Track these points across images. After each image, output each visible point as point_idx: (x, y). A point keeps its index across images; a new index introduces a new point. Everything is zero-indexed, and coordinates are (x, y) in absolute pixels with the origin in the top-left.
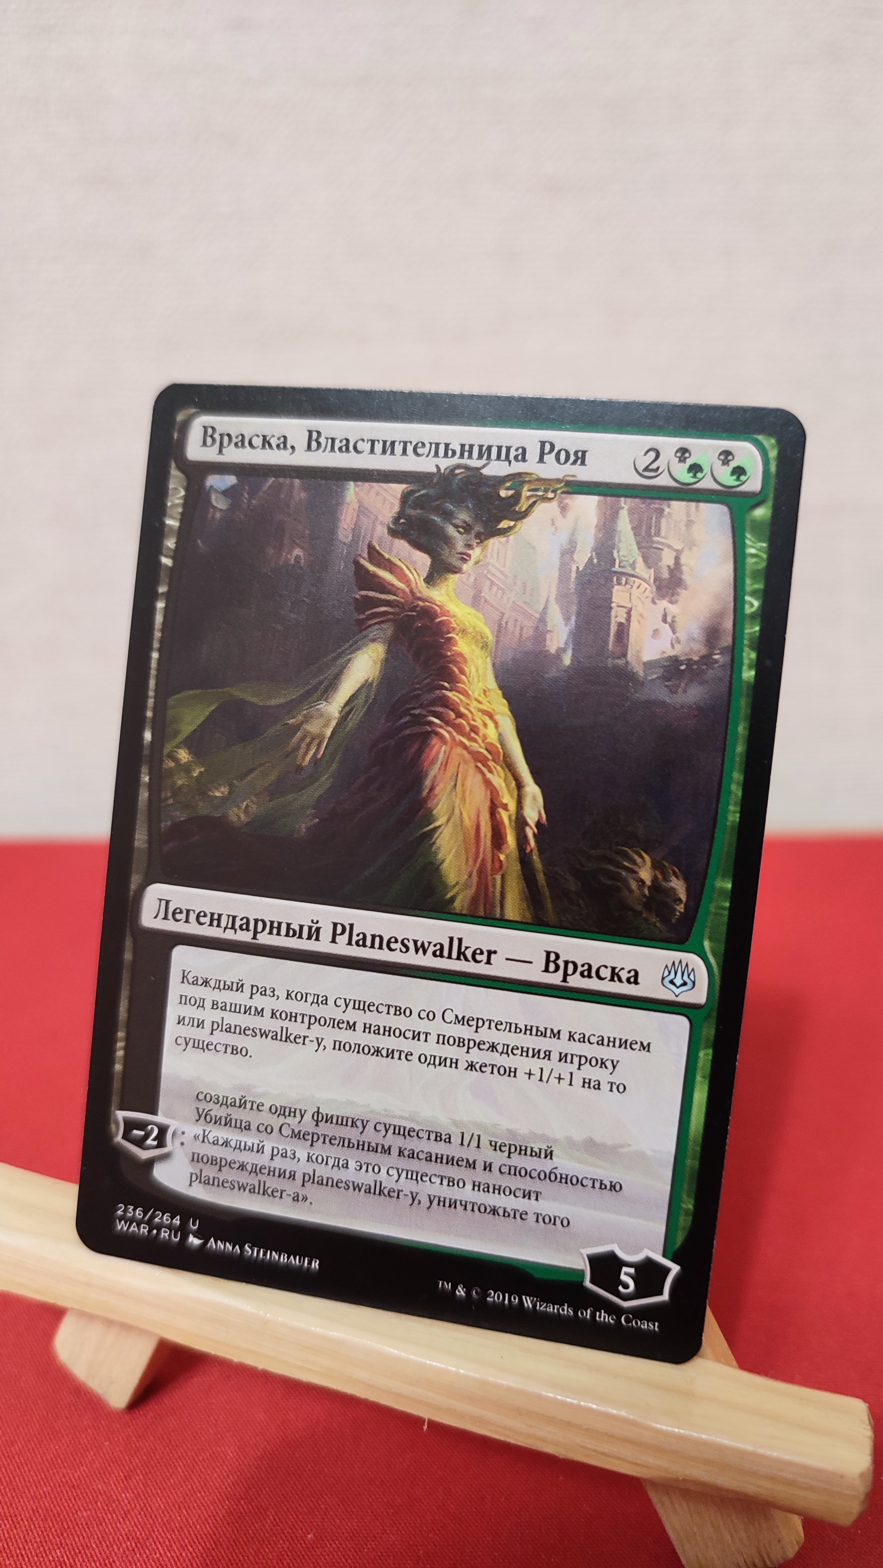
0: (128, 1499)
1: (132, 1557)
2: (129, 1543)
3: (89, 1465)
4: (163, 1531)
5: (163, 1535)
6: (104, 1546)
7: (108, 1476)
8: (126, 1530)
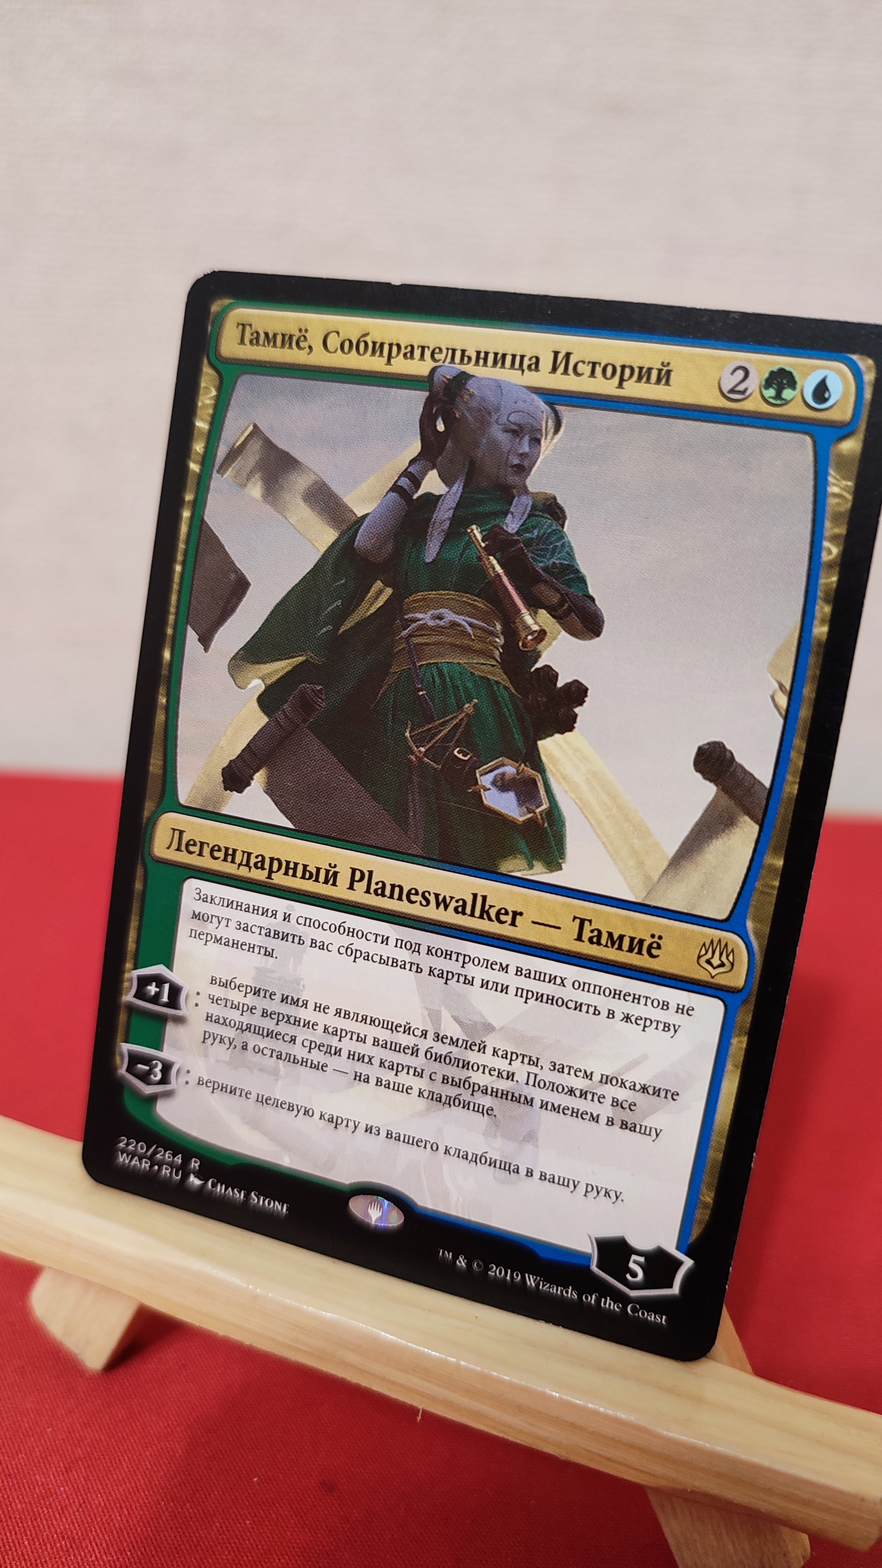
0: (66, 1494)
1: (66, 1559)
2: (63, 1543)
3: (28, 1453)
4: (101, 1532)
5: (101, 1536)
6: (37, 1544)
7: (48, 1466)
8: (62, 1528)
